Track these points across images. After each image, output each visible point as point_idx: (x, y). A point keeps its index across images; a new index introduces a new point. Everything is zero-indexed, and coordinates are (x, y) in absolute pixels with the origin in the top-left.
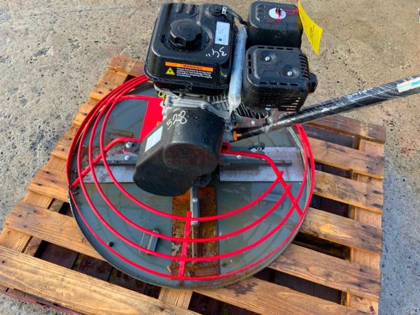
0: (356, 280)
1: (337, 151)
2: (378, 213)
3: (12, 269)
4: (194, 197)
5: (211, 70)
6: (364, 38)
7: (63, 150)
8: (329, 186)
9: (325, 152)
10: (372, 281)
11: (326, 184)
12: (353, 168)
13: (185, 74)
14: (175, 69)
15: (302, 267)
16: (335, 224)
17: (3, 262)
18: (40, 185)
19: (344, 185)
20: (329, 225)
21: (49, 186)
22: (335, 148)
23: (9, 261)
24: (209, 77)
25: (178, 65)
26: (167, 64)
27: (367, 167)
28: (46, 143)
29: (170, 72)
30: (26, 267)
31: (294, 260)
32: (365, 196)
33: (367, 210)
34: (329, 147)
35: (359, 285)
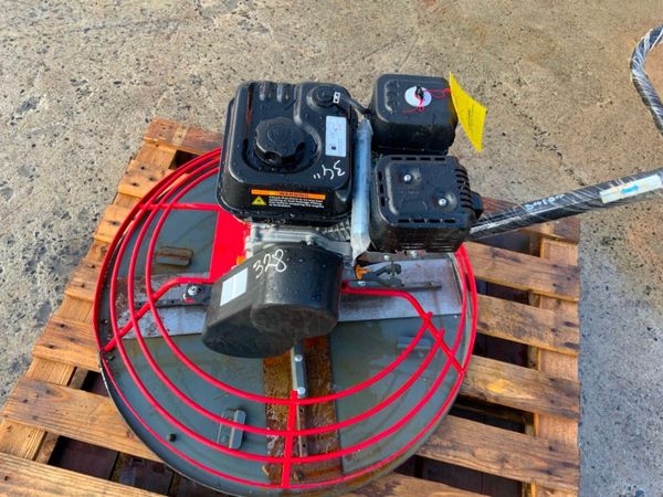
0: (543, 465)
1: (509, 261)
2: (572, 357)
3: (21, 489)
4: (296, 353)
5: (323, 197)
6: (541, 59)
7: (83, 286)
8: (498, 319)
9: (490, 264)
10: (567, 465)
11: (495, 315)
12: (533, 288)
13: (282, 204)
14: (266, 198)
15: (464, 450)
16: (510, 379)
17: (6, 478)
18: (51, 347)
19: (522, 315)
20: (501, 381)
21: (67, 348)
22: (505, 257)
23: (15, 476)
24: (321, 206)
25: (272, 193)
26: (254, 192)
27: (554, 285)
28: (50, 261)
29: (258, 202)
30: (43, 483)
31: (452, 441)
32: (553, 330)
33: (557, 352)
34: (495, 255)
35: (549, 472)
